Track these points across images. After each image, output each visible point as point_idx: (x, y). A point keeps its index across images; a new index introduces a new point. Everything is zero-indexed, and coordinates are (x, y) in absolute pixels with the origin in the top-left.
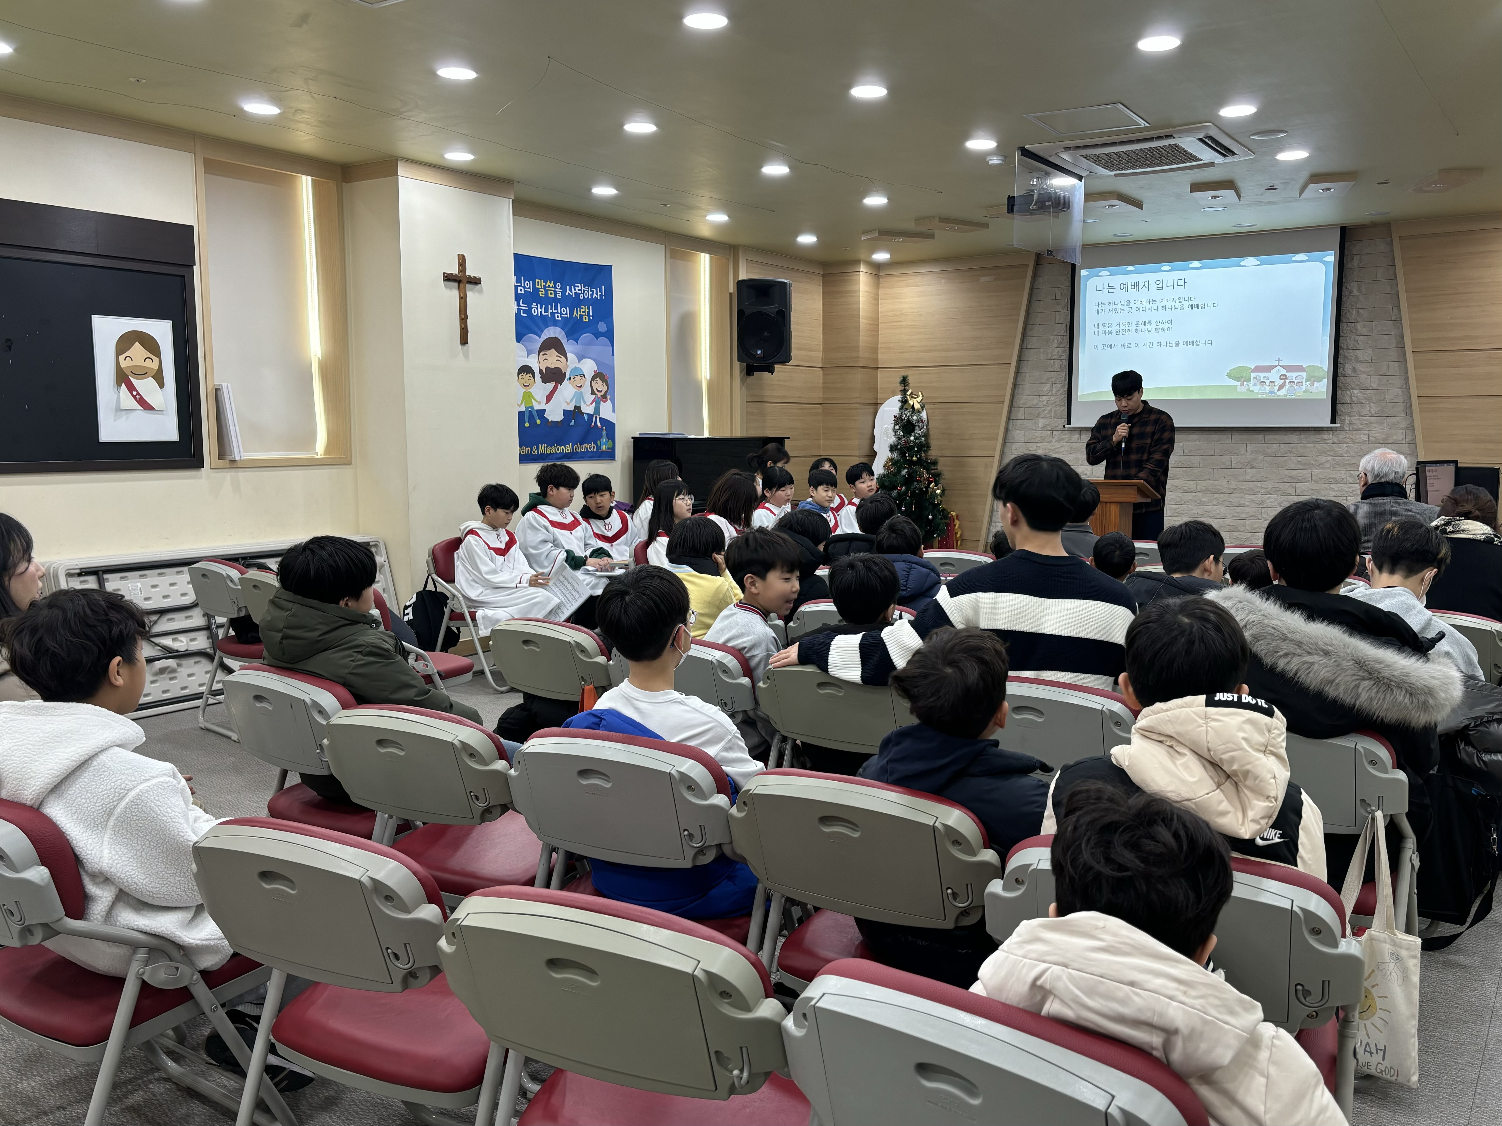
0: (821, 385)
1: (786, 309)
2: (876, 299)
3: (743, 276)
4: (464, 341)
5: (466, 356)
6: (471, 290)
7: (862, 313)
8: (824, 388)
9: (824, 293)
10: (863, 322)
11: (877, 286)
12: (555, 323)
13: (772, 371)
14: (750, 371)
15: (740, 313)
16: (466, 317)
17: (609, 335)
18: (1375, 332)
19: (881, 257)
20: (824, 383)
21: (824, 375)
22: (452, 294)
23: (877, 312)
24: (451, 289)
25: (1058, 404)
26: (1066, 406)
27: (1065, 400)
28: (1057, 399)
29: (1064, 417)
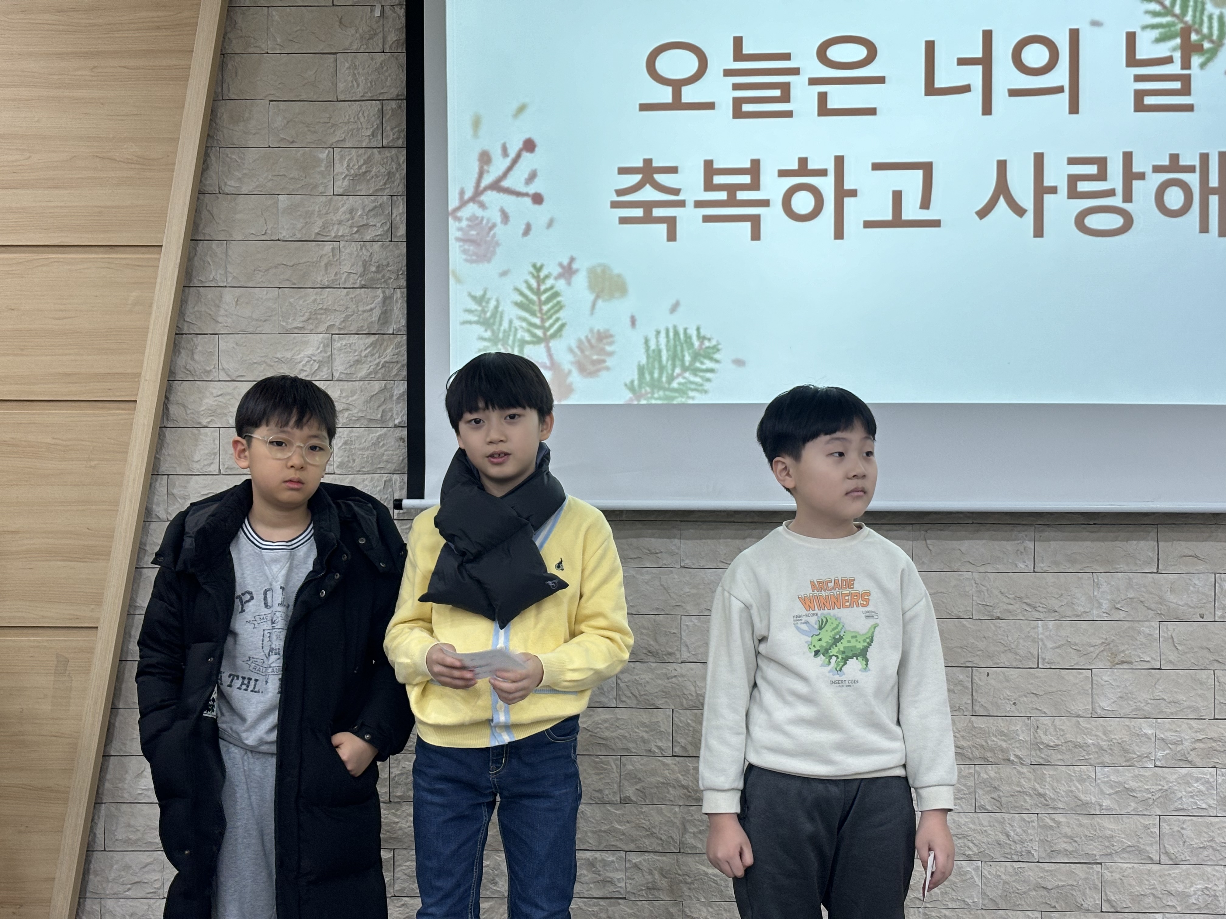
25: (360, 414)
26: (397, 422)
27: (395, 398)
28: (353, 393)
29: (389, 465)
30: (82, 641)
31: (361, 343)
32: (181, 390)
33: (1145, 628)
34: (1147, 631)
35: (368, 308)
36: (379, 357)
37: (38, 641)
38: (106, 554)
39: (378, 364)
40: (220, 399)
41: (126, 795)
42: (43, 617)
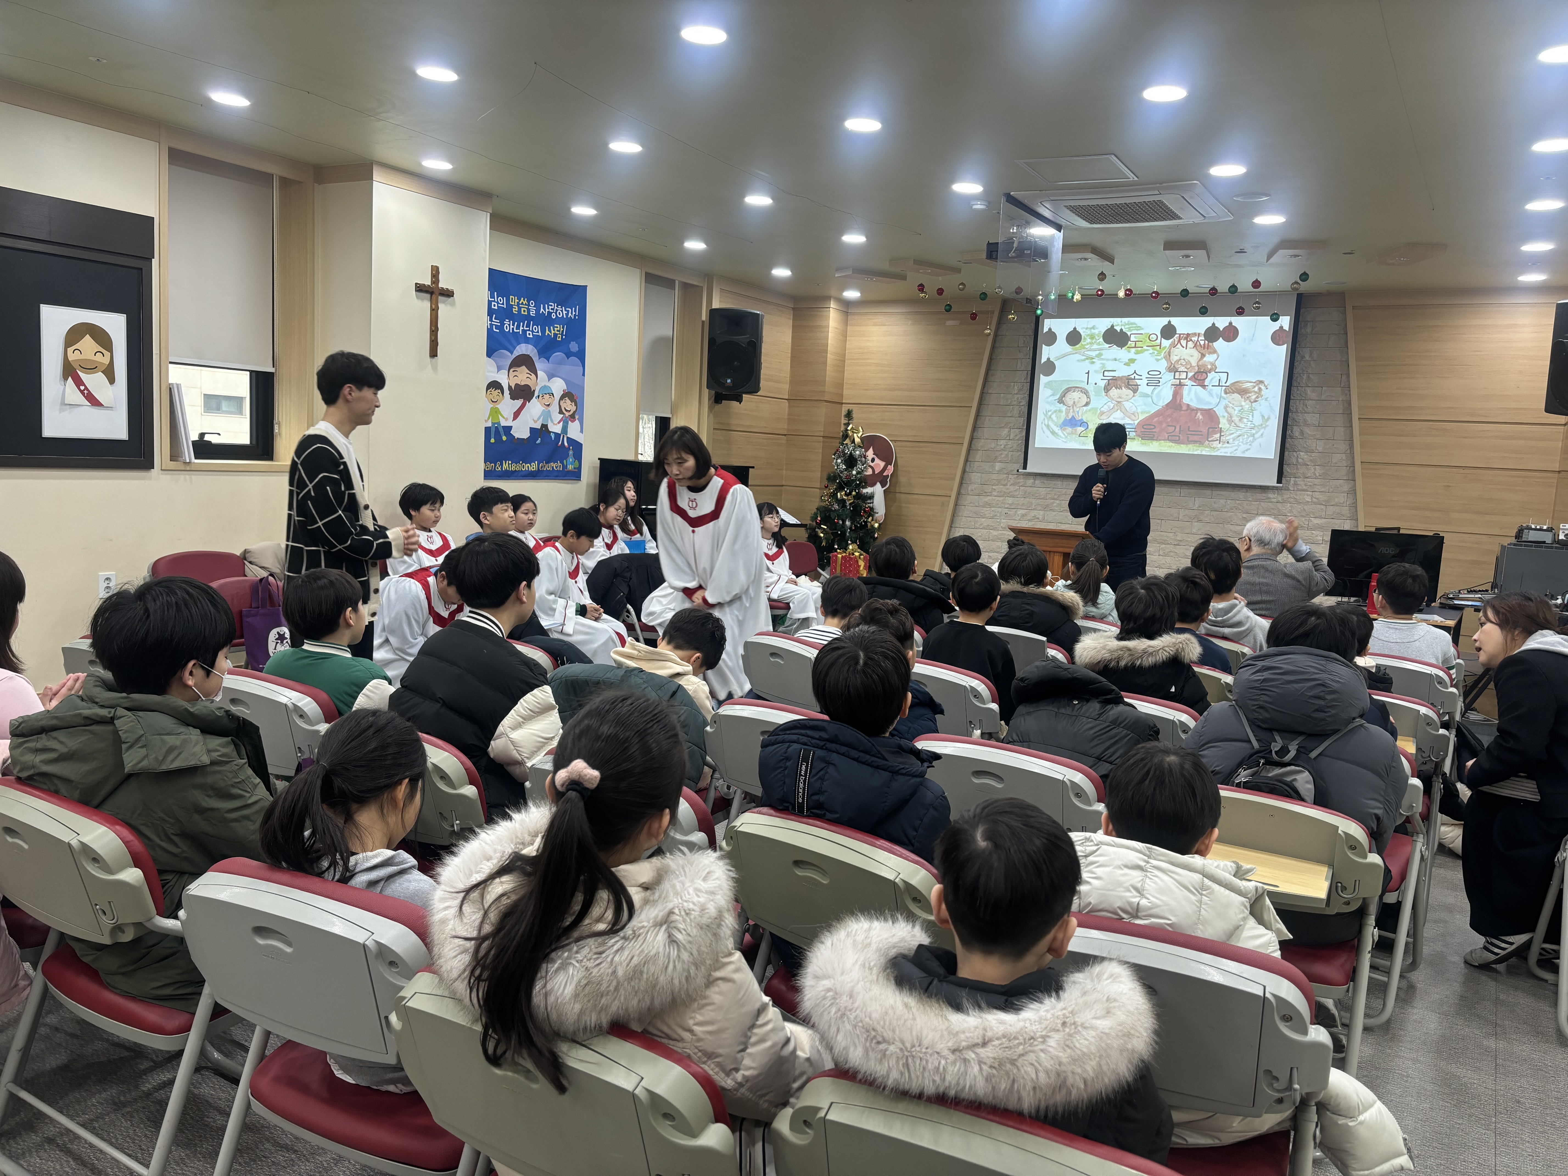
0: (786, 417)
1: (757, 340)
2: (844, 335)
3: (716, 305)
4: (434, 354)
5: (435, 368)
6: (443, 302)
7: (830, 349)
8: (789, 419)
9: (793, 326)
10: (830, 357)
11: (846, 322)
12: (527, 341)
13: (740, 401)
14: (718, 399)
15: (712, 342)
16: (437, 329)
17: (581, 355)
18: (1323, 397)
19: (852, 294)
20: (789, 415)
21: (790, 407)
22: (424, 305)
23: (844, 348)
24: (422, 300)
25: (1016, 448)
27: (1022, 445)
28: (1014, 443)
29: (1019, 462)
30: (947, 498)
31: (1017, 431)
32: (974, 441)
33: (1206, 512)
37: (935, 498)
38: (954, 479)
39: (1021, 437)
40: (983, 444)
42: (936, 493)
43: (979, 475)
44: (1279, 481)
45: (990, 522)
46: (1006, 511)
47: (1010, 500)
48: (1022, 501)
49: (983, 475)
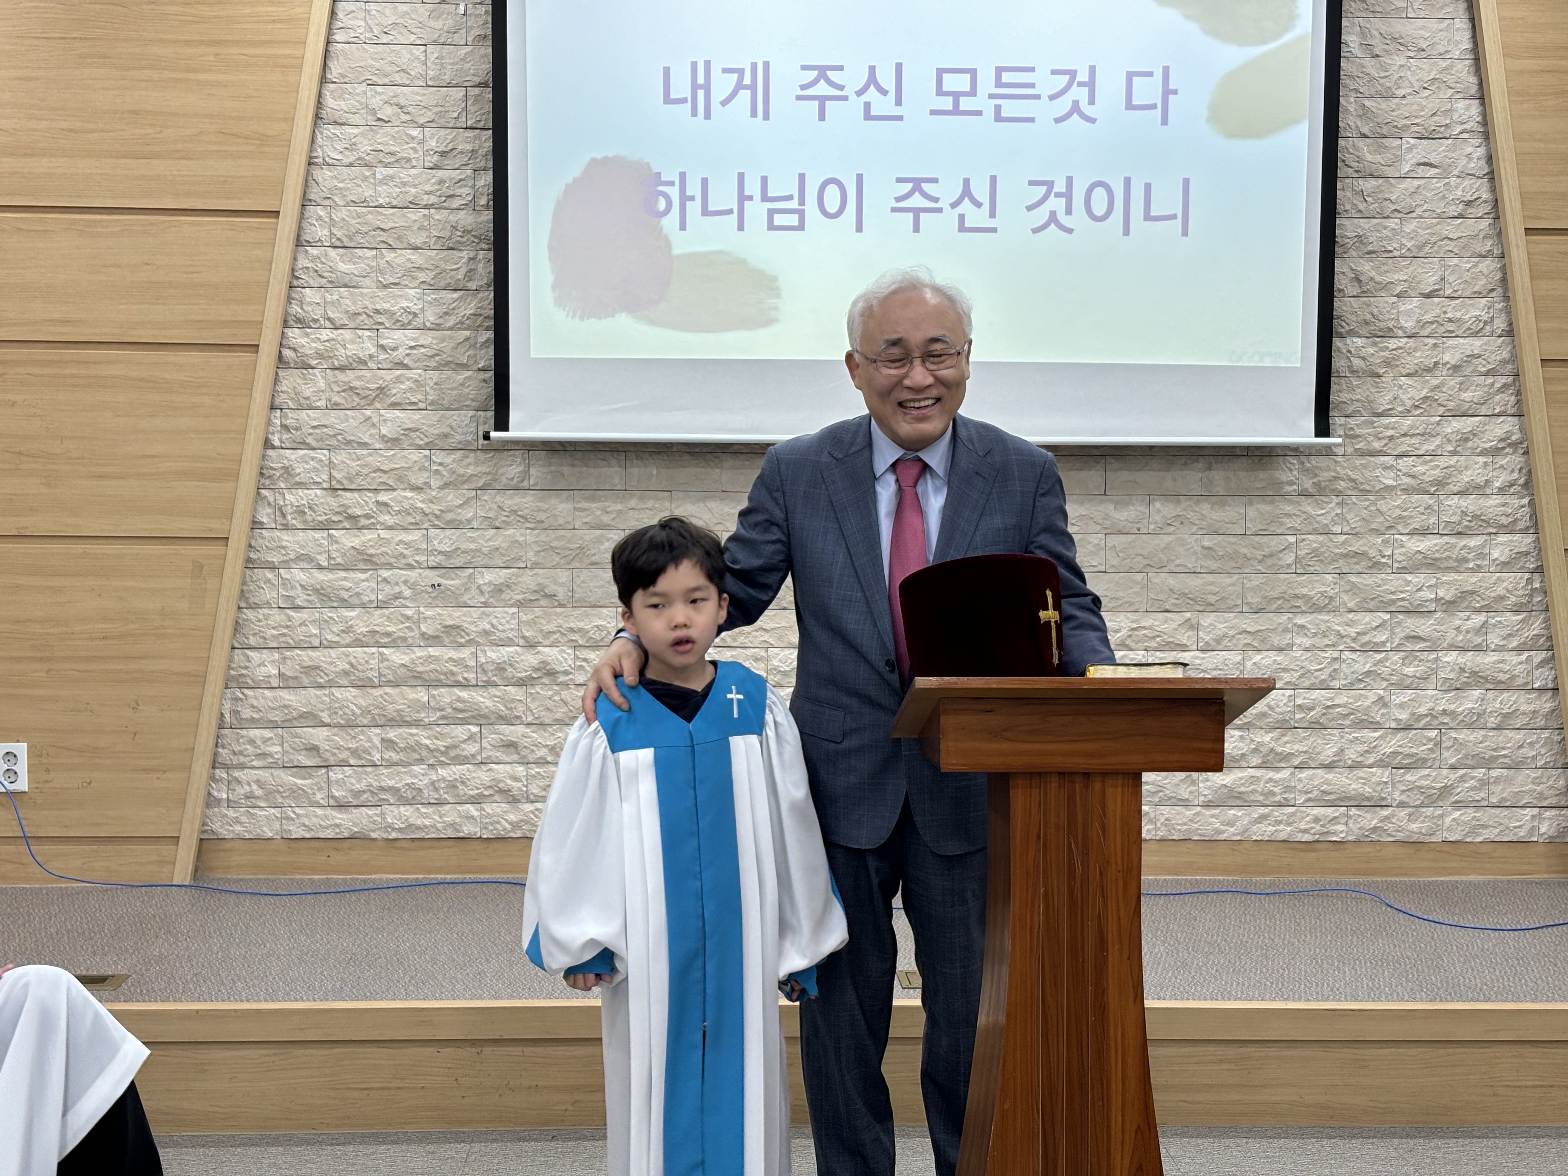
25: (450, 359)
26: (480, 366)
27: (478, 345)
28: (443, 340)
29: (473, 404)
30: (215, 549)
31: (449, 297)
33: (1094, 539)
34: (1096, 542)
35: (456, 266)
36: (465, 310)
37: (176, 550)
38: (236, 476)
39: (463, 316)
40: (326, 344)
41: (250, 681)
42: (181, 529)
43: (323, 455)
44: (1322, 428)
45: (378, 620)
46: (434, 577)
47: (444, 540)
48: (488, 540)
49: (339, 457)
